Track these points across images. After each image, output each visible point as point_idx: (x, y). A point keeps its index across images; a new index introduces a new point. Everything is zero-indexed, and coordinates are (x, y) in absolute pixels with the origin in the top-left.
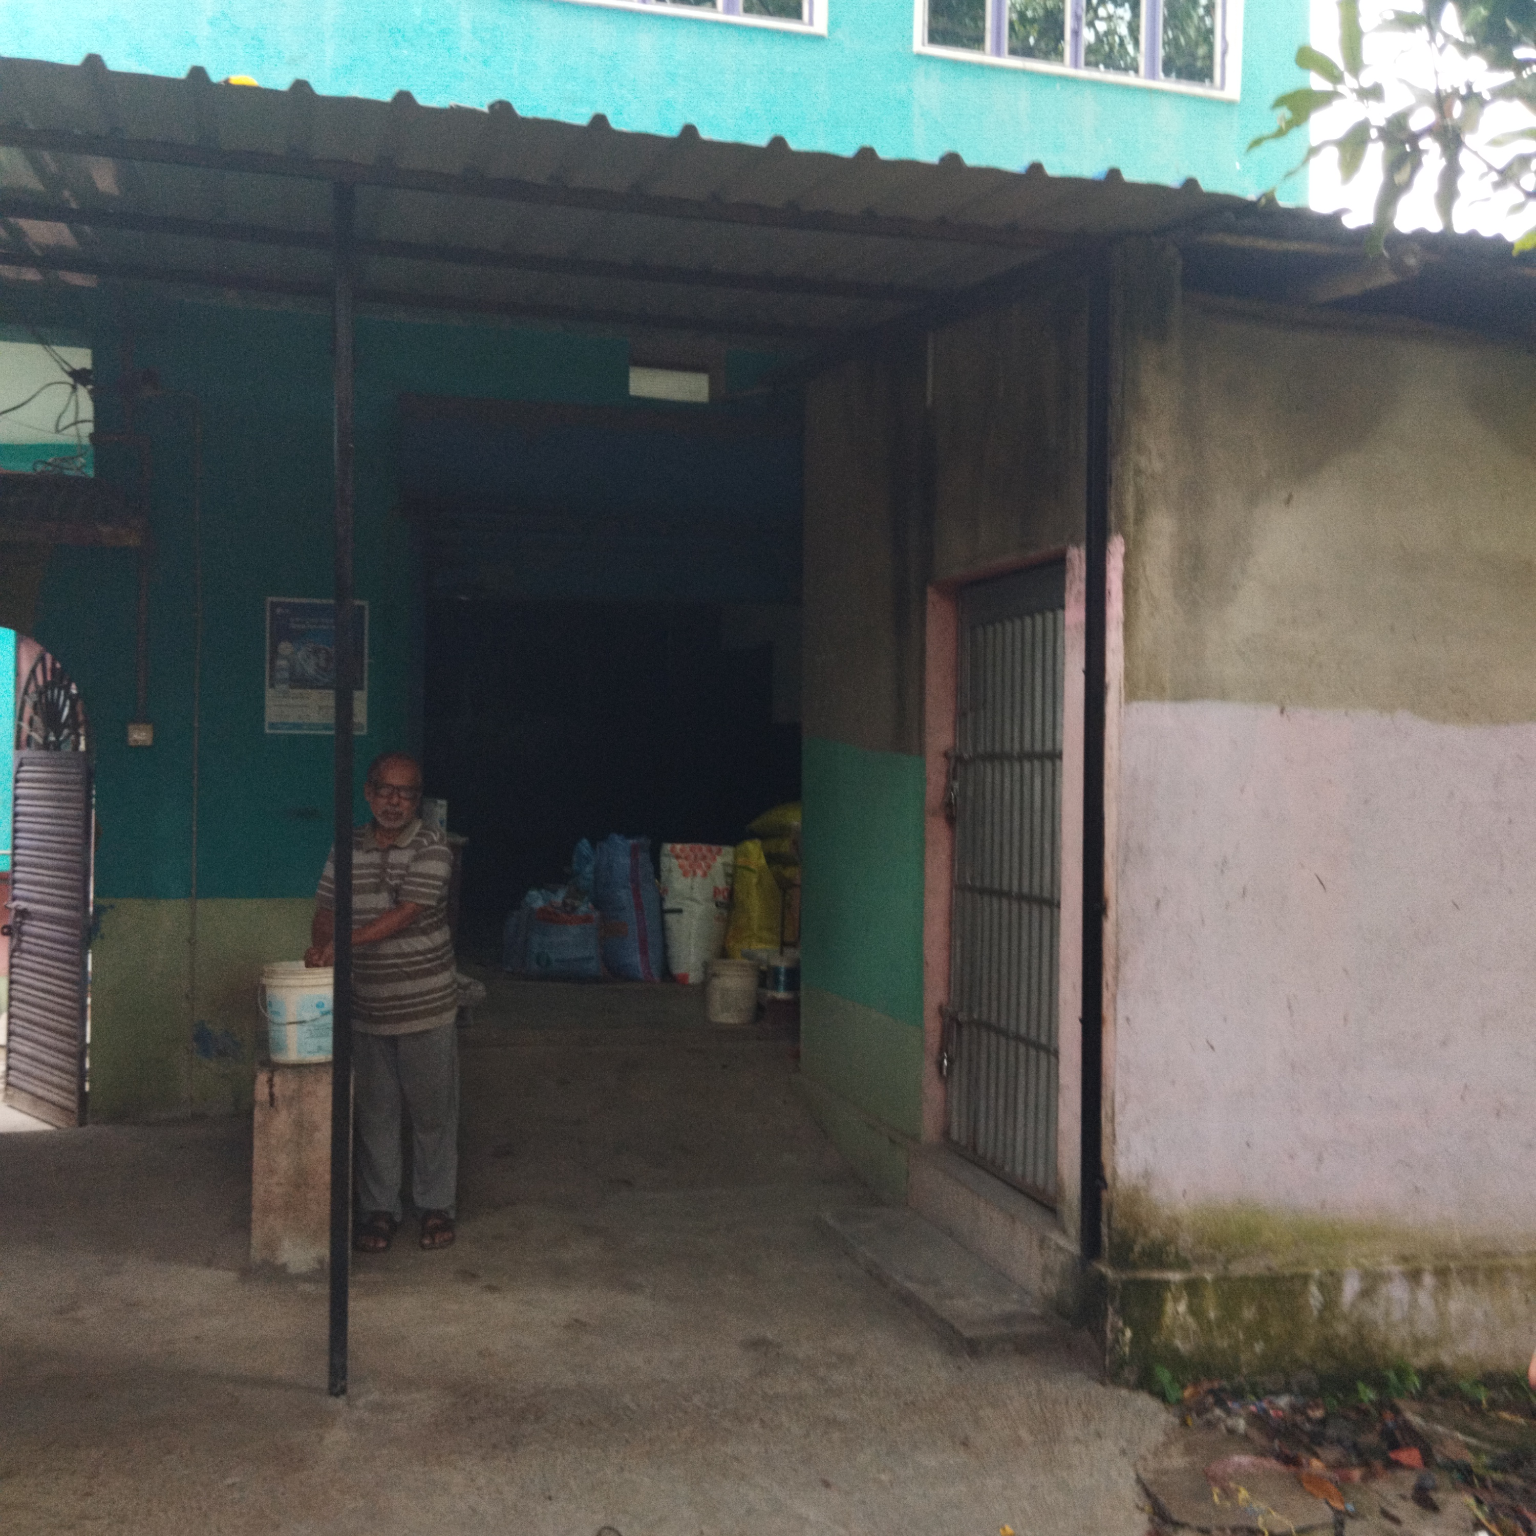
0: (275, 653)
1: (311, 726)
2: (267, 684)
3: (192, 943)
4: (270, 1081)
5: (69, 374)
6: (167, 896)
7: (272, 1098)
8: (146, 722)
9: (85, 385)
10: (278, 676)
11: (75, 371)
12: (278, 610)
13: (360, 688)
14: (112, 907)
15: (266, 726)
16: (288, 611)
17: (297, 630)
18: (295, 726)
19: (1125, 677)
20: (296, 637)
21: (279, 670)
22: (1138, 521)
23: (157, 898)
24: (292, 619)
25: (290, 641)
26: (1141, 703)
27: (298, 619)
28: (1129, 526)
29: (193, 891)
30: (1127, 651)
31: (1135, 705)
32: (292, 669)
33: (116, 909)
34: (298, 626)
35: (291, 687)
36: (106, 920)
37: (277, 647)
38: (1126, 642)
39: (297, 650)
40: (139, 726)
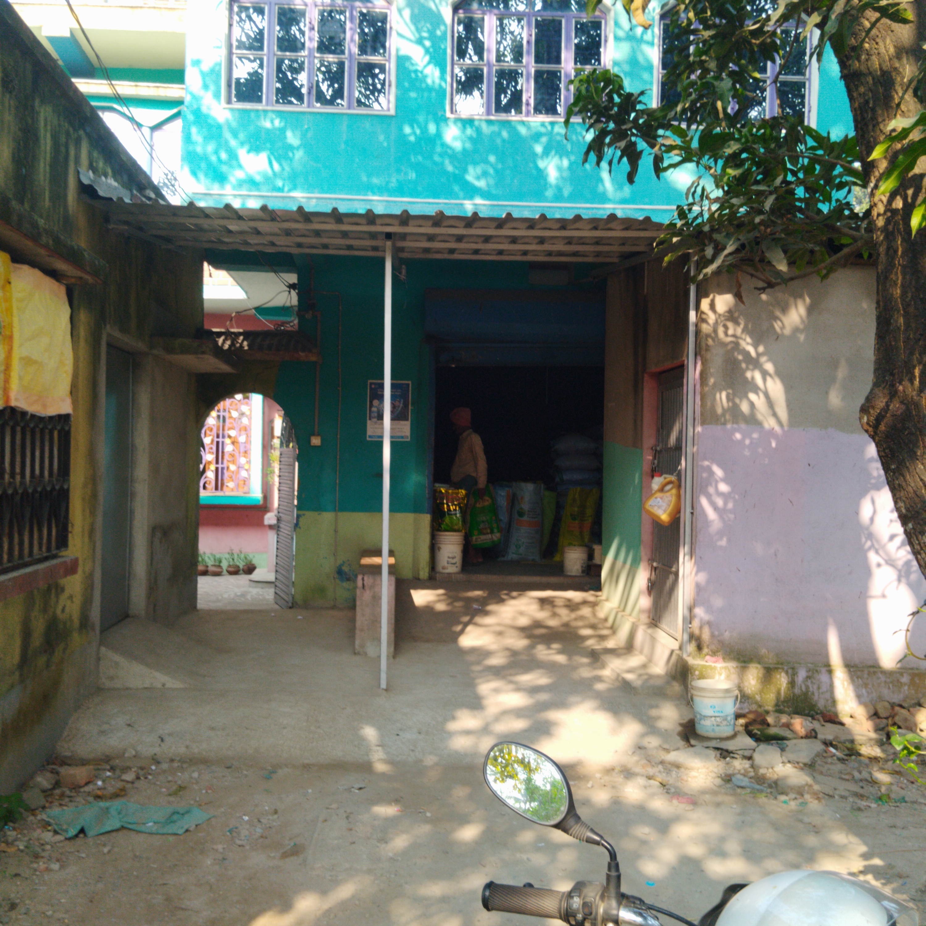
0: (371, 405)
2: (368, 419)
3: (336, 531)
4: (363, 579)
5: (288, 287)
6: (326, 510)
7: (363, 586)
8: (318, 435)
9: (294, 290)
10: (373, 415)
11: (290, 285)
12: (373, 386)
13: (407, 420)
14: (304, 515)
15: (368, 437)
16: (377, 386)
17: (381, 395)
18: (379, 437)
19: (701, 415)
20: (380, 397)
21: (373, 412)
22: (708, 350)
23: (322, 511)
24: (379, 390)
25: (378, 399)
26: (708, 426)
27: (381, 390)
28: (703, 352)
29: (337, 509)
30: (702, 404)
31: (705, 426)
32: (378, 412)
33: (306, 516)
34: (381, 393)
35: (378, 420)
36: (303, 519)
37: (372, 402)
38: (701, 400)
39: (381, 403)
40: (315, 437)
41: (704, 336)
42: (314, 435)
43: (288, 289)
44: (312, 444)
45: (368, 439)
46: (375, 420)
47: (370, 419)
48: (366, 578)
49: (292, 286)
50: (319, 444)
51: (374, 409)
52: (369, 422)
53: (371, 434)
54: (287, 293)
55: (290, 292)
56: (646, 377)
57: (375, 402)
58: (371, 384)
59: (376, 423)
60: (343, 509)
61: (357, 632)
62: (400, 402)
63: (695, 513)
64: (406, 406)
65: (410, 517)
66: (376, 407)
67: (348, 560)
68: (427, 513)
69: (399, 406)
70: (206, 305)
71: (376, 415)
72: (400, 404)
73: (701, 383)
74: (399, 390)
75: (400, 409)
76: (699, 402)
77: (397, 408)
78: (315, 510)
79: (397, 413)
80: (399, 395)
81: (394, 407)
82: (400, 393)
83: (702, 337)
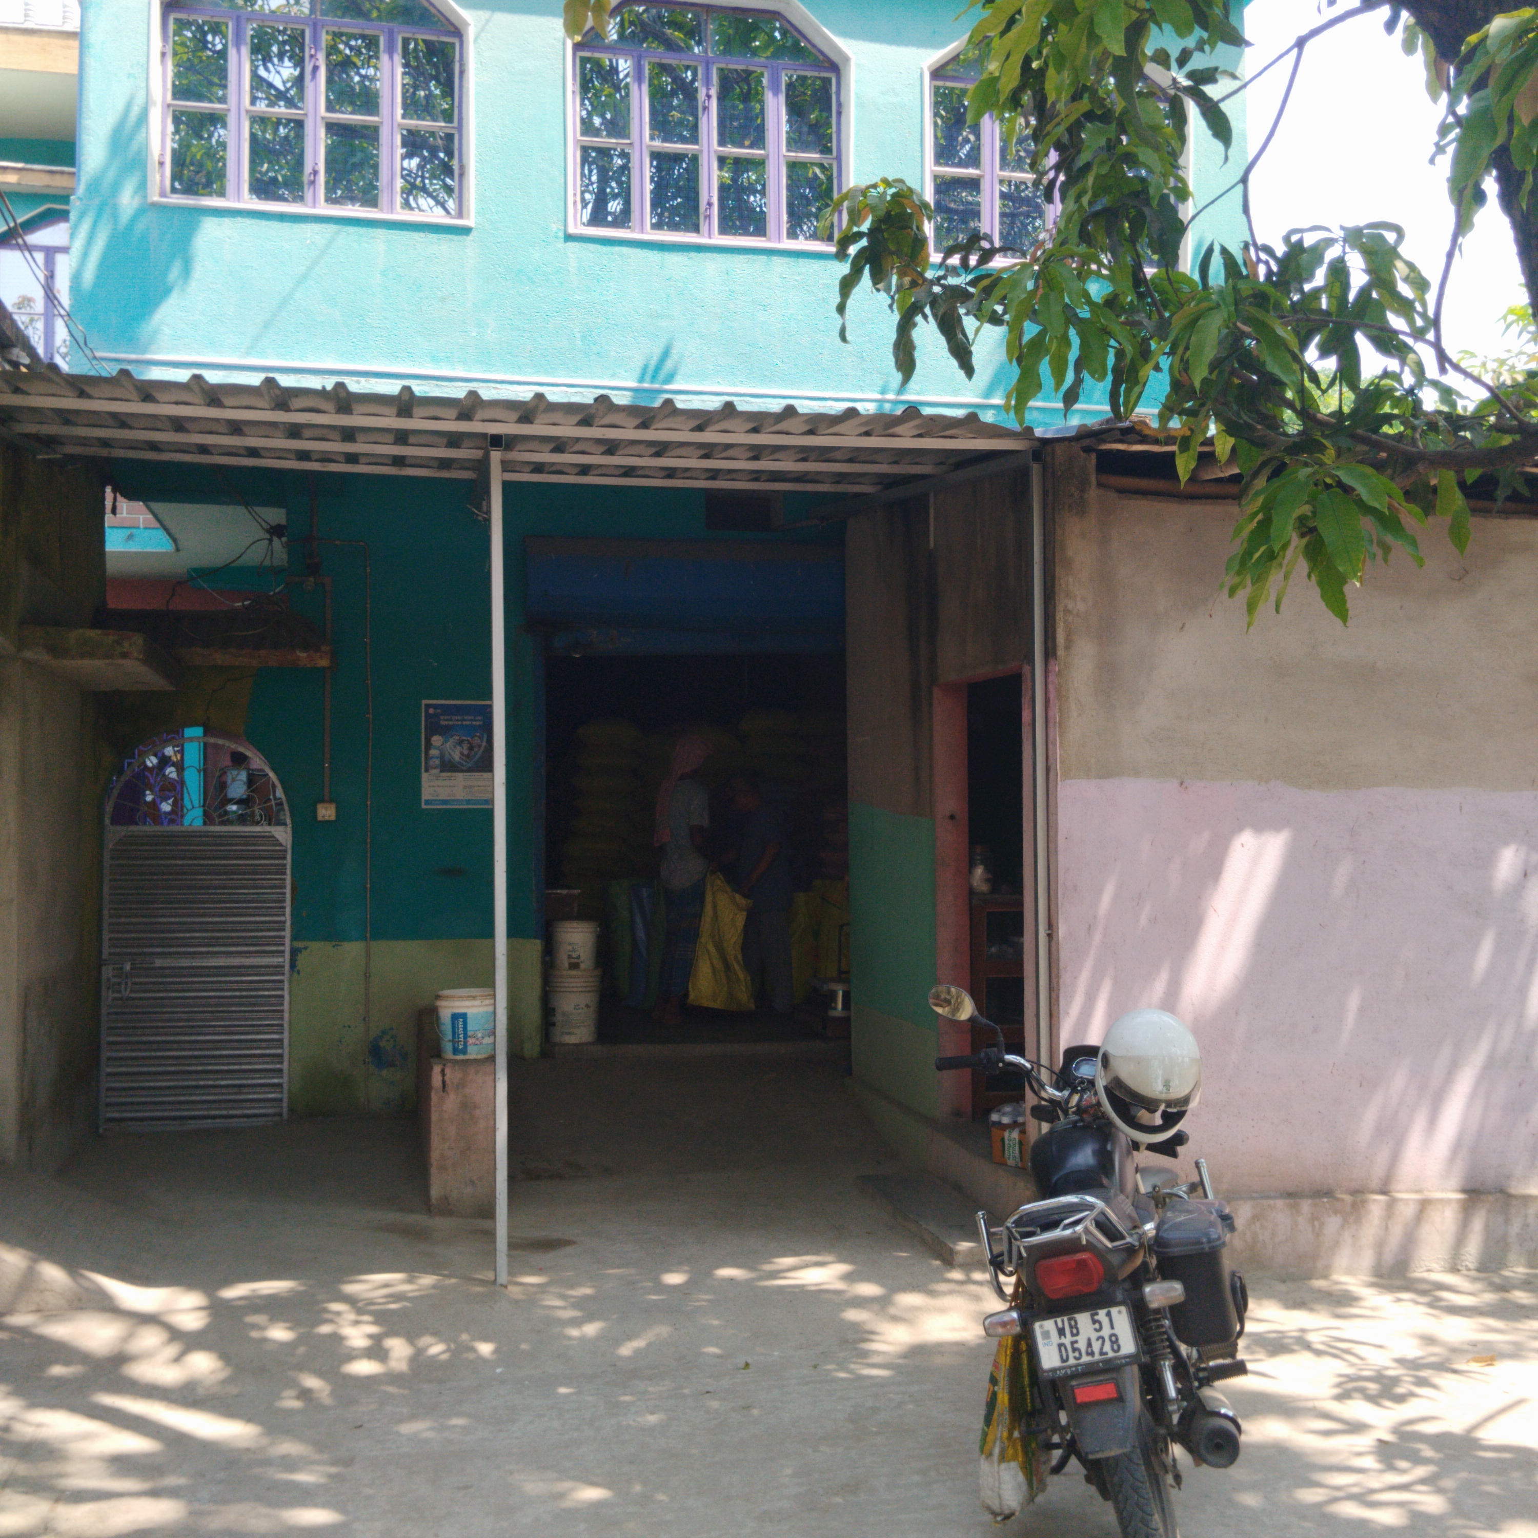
0: (429, 745)
1: (460, 802)
2: (423, 770)
3: (367, 976)
4: (443, 1072)
5: (268, 531)
6: (348, 938)
7: (444, 1083)
8: (331, 801)
9: (279, 537)
10: (431, 763)
11: (272, 527)
12: (431, 711)
14: (306, 948)
15: (423, 804)
16: (439, 711)
17: (446, 726)
18: (445, 802)
19: (1061, 762)
20: (445, 731)
21: (432, 758)
22: (1068, 648)
23: (340, 941)
24: (442, 717)
25: (440, 734)
26: (1073, 781)
27: (446, 717)
28: (1061, 652)
29: (368, 935)
30: (1061, 743)
31: (1068, 782)
32: (442, 756)
33: (308, 950)
34: (446, 723)
35: (442, 771)
36: (301, 959)
37: (430, 740)
38: (1061, 736)
39: (446, 742)
40: (326, 805)
41: (1062, 625)
42: (323, 801)
43: (268, 536)
44: (320, 818)
45: (424, 806)
46: (436, 771)
47: (427, 771)
48: (447, 1071)
49: (276, 531)
50: (333, 818)
51: (433, 752)
52: (425, 776)
53: (430, 798)
54: (267, 542)
55: (271, 541)
56: (937, 693)
57: (437, 740)
58: (428, 706)
59: (437, 777)
60: (378, 935)
61: (434, 1171)
62: (481, 738)
63: (1054, 936)
64: (491, 745)
66: (438, 748)
67: (391, 1029)
68: (535, 938)
69: (480, 746)
70: (111, 567)
71: (437, 762)
72: (482, 741)
73: (1060, 706)
74: (479, 718)
75: (481, 751)
76: (1055, 739)
77: (476, 750)
78: (327, 938)
79: (476, 759)
80: (479, 726)
81: (471, 748)
82: (481, 723)
83: (1057, 625)
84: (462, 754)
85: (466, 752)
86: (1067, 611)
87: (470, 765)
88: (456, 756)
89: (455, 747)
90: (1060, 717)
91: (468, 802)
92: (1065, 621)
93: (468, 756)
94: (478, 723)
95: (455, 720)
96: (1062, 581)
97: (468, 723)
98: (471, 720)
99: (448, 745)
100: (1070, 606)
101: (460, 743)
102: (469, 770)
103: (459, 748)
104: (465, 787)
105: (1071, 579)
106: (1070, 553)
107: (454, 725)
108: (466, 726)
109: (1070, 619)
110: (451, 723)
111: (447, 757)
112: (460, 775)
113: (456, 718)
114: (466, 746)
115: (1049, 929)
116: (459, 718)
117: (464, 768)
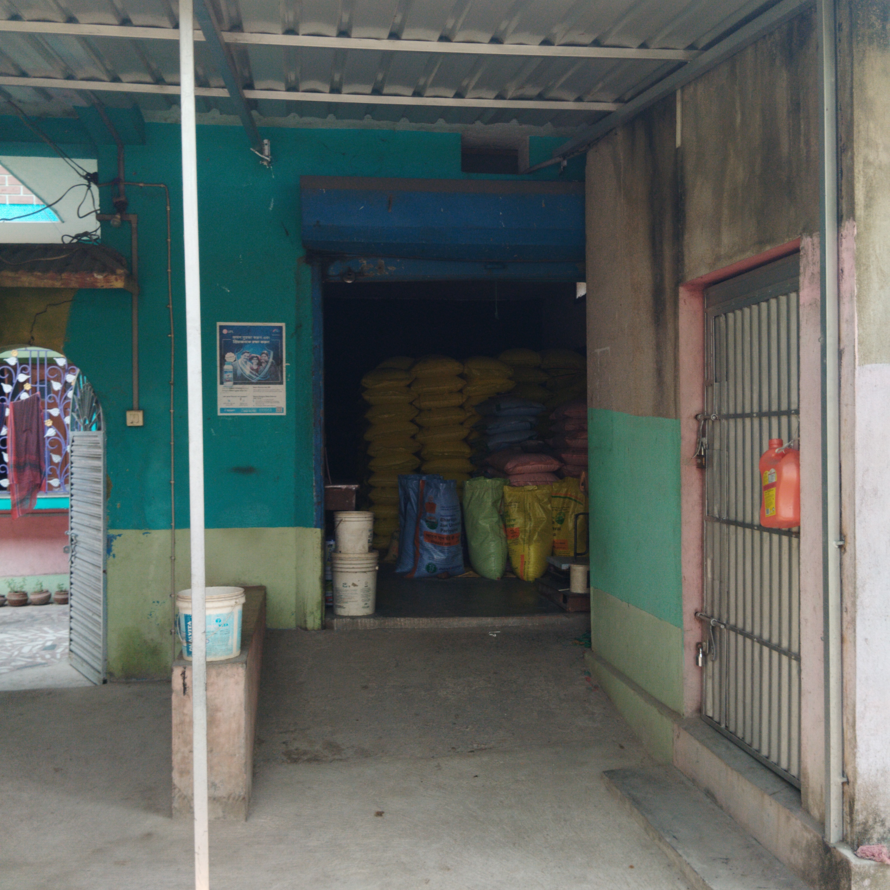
0: (223, 361)
1: (250, 410)
2: (218, 383)
6: (155, 527)
7: (184, 687)
11: (88, 174)
13: (281, 383)
14: (120, 536)
15: (219, 411)
16: (231, 331)
17: (237, 344)
18: (238, 410)
19: (860, 343)
20: (237, 349)
21: (226, 372)
22: (868, 206)
23: (150, 529)
24: (234, 337)
25: (233, 352)
26: (874, 365)
27: (238, 337)
28: (860, 211)
29: (173, 524)
30: (860, 320)
31: (868, 366)
32: (235, 372)
33: (122, 537)
34: (238, 342)
35: (235, 384)
36: (116, 545)
37: (224, 357)
38: (859, 312)
39: (238, 358)
40: (133, 413)
41: (861, 179)
42: (132, 409)
44: (129, 424)
45: (219, 414)
46: (230, 384)
47: (222, 383)
48: (188, 674)
50: (141, 424)
51: (226, 367)
52: (220, 388)
53: (224, 406)
54: (86, 188)
55: (89, 187)
56: (683, 293)
57: (230, 357)
58: (222, 328)
59: (231, 389)
62: (268, 355)
63: (848, 547)
64: (278, 360)
65: (291, 532)
66: (231, 364)
68: (316, 527)
69: (267, 362)
71: (231, 376)
72: (269, 358)
73: (859, 276)
74: (267, 338)
75: (268, 366)
76: (853, 316)
77: (263, 365)
78: (137, 527)
79: (263, 373)
80: (267, 345)
81: (260, 364)
82: (268, 342)
83: (856, 180)
84: (252, 369)
85: (255, 367)
86: (867, 163)
87: (258, 378)
88: (247, 371)
89: (246, 362)
90: (859, 289)
91: (258, 410)
92: (865, 175)
93: (257, 371)
94: (265, 342)
95: (245, 339)
96: (861, 127)
97: (257, 342)
98: (260, 340)
99: (240, 361)
100: (871, 158)
101: (251, 359)
102: (259, 383)
103: (249, 363)
104: (255, 397)
105: (872, 125)
106: (871, 93)
107: (245, 344)
108: (255, 344)
109: (871, 172)
110: (242, 342)
111: (239, 372)
112: (250, 387)
113: (247, 337)
114: (255, 361)
115: (841, 540)
116: (250, 337)
117: (253, 381)
